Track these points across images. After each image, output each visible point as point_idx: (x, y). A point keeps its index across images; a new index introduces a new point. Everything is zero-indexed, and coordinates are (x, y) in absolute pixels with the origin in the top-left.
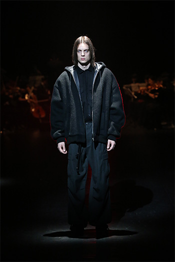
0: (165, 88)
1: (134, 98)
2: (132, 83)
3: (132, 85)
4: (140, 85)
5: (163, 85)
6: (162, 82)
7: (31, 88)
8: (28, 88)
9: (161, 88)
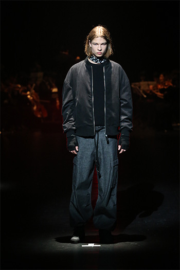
0: (175, 86)
1: (143, 96)
2: (141, 81)
3: (142, 83)
4: (150, 83)
5: (172, 83)
6: (171, 80)
7: (32, 86)
8: (29, 86)
9: (170, 86)
